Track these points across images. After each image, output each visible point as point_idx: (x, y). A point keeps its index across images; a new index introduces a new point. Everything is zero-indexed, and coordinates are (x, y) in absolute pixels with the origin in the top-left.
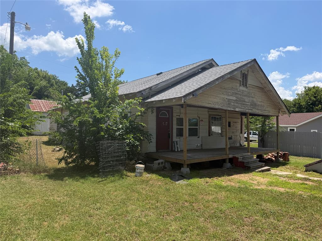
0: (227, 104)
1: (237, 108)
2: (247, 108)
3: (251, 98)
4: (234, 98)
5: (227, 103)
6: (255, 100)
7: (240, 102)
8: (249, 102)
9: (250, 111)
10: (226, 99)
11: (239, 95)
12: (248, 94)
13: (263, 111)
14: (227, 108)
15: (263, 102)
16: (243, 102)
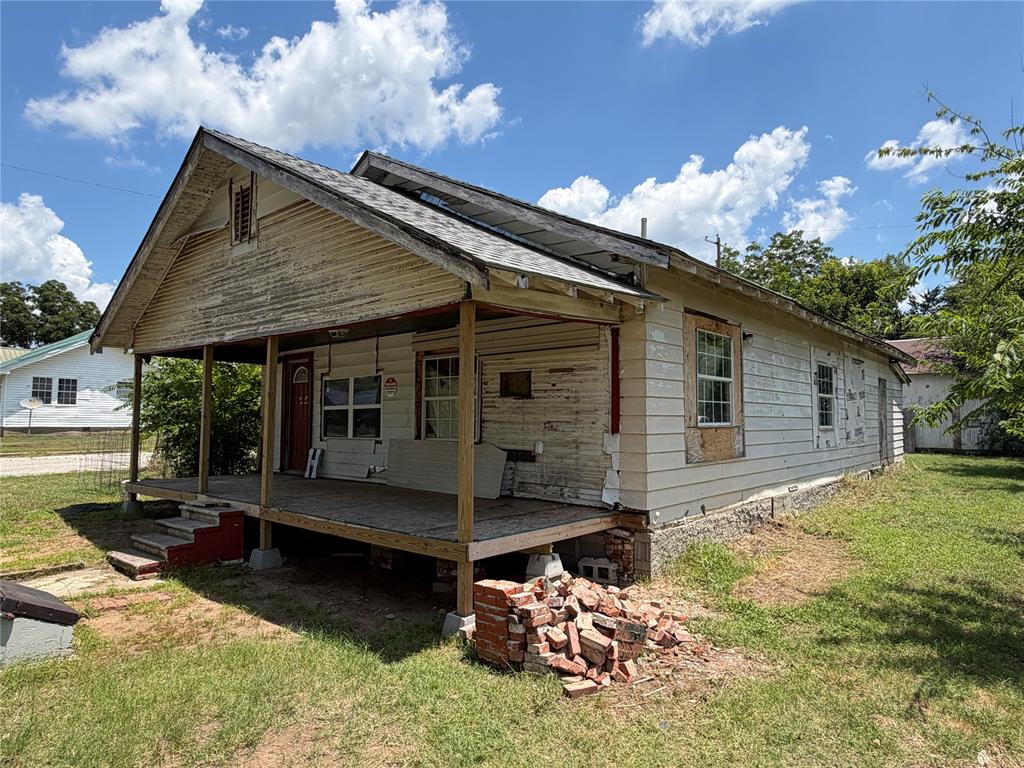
0: (202, 328)
1: (228, 329)
2: (259, 319)
3: (276, 272)
4: (219, 299)
5: (203, 321)
6: (290, 270)
7: (236, 306)
8: (264, 293)
9: (272, 328)
10: (200, 310)
11: (232, 280)
12: (261, 261)
13: (335, 307)
14: (202, 340)
15: (330, 262)
16: (242, 301)
